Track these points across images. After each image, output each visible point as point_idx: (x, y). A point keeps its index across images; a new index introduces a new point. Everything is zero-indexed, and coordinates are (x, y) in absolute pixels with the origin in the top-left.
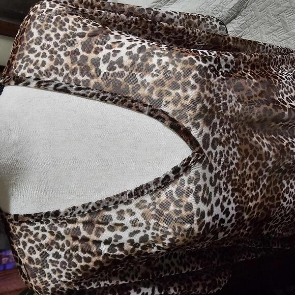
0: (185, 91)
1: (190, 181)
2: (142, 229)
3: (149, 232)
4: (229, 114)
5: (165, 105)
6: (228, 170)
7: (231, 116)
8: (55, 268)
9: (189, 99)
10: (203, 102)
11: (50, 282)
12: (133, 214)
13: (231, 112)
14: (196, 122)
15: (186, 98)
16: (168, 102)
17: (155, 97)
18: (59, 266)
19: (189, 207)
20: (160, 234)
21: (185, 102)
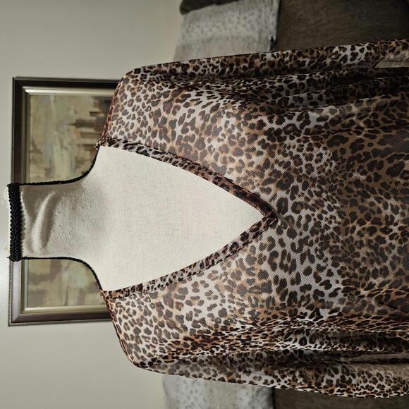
0: (249, 157)
1: (262, 247)
2: (218, 302)
3: (226, 305)
4: (317, 175)
5: (229, 173)
6: (322, 236)
7: (319, 177)
8: (149, 344)
9: (255, 165)
10: (273, 167)
11: (145, 356)
12: (207, 286)
13: (319, 173)
14: (266, 187)
15: (251, 164)
16: (232, 169)
17: (219, 164)
18: (151, 341)
19: (263, 274)
20: (238, 308)
21: (250, 169)
